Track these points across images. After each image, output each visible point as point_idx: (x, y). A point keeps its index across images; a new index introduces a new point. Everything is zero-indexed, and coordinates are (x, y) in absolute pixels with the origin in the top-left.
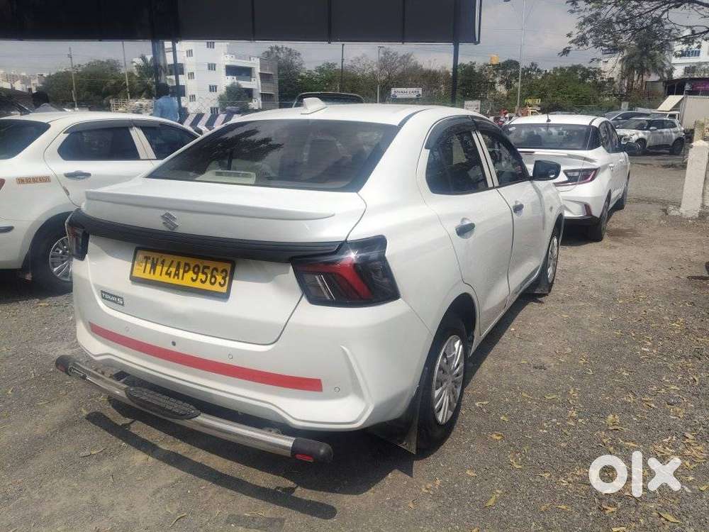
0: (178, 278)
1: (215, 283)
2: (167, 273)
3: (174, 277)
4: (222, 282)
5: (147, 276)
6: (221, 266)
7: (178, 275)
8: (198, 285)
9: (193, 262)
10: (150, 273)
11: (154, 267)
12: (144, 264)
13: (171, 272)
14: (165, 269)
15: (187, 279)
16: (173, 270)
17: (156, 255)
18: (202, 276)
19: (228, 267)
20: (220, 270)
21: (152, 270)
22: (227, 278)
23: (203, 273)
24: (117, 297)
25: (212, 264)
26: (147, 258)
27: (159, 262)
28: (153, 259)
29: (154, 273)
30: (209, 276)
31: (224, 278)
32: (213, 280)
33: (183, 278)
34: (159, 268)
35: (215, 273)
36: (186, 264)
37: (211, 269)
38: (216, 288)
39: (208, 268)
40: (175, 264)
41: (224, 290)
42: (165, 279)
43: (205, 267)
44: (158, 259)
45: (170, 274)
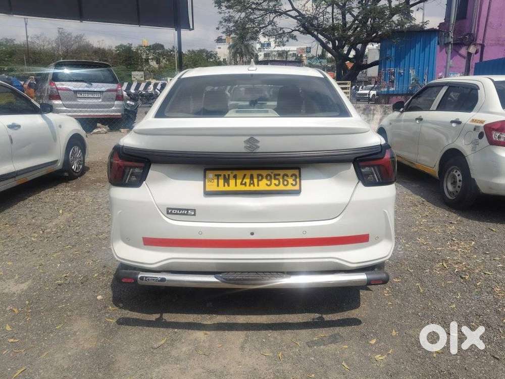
0: (254, 186)
1: (288, 184)
2: (242, 184)
3: (250, 186)
4: (294, 183)
5: (222, 188)
6: (290, 172)
7: (253, 184)
8: (273, 188)
9: (264, 173)
10: (224, 186)
11: (226, 180)
12: (216, 181)
13: (246, 182)
14: (239, 181)
15: (263, 185)
16: (247, 181)
17: (227, 173)
18: (274, 181)
19: (296, 172)
20: (290, 175)
21: (226, 184)
22: (298, 180)
23: (275, 179)
24: (188, 210)
25: (282, 172)
26: (218, 176)
27: (231, 176)
28: (224, 175)
29: (229, 185)
30: (281, 180)
31: (295, 180)
32: (285, 183)
33: (258, 185)
34: (232, 182)
35: (285, 178)
36: (258, 175)
37: (281, 176)
38: (290, 187)
39: (279, 175)
40: (248, 176)
41: (297, 188)
42: (243, 188)
43: (275, 175)
44: (229, 175)
45: (245, 184)
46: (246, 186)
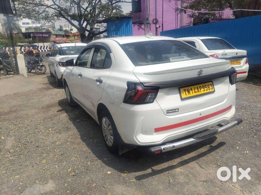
0: (199, 92)
1: (210, 89)
2: (195, 92)
3: (198, 92)
4: (212, 88)
5: (188, 96)
6: (209, 83)
7: (199, 91)
8: (206, 92)
9: (201, 85)
10: (189, 94)
11: (189, 92)
12: (185, 93)
13: (196, 91)
14: (193, 91)
15: (202, 91)
16: (196, 90)
17: (188, 88)
18: (206, 89)
19: (211, 83)
20: (210, 85)
21: (189, 93)
22: (213, 86)
23: (206, 87)
25: (207, 84)
26: (185, 90)
28: (187, 89)
29: (190, 94)
30: (207, 88)
31: (212, 87)
32: (209, 89)
33: (201, 92)
34: (191, 92)
35: (209, 86)
36: (200, 87)
37: (207, 86)
38: (211, 90)
39: (206, 85)
40: (196, 88)
41: (213, 90)
42: (195, 94)
43: (205, 86)
44: (189, 89)
45: (196, 92)
46: (196, 93)
